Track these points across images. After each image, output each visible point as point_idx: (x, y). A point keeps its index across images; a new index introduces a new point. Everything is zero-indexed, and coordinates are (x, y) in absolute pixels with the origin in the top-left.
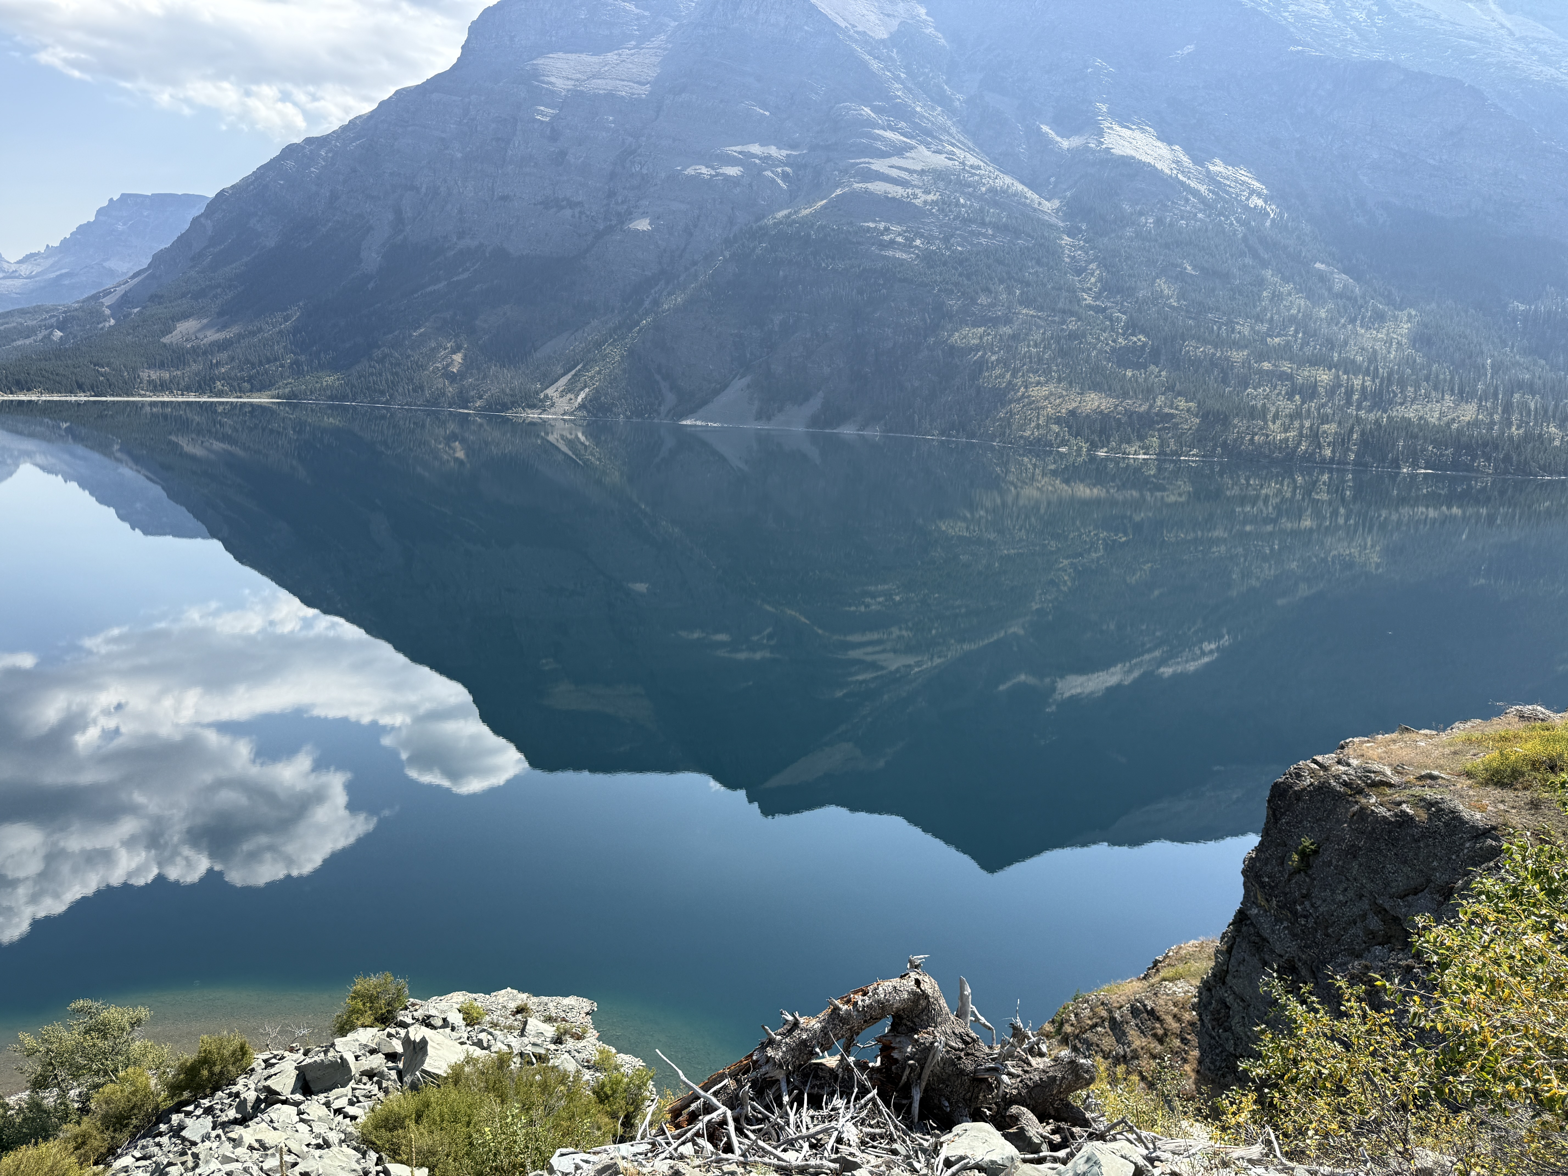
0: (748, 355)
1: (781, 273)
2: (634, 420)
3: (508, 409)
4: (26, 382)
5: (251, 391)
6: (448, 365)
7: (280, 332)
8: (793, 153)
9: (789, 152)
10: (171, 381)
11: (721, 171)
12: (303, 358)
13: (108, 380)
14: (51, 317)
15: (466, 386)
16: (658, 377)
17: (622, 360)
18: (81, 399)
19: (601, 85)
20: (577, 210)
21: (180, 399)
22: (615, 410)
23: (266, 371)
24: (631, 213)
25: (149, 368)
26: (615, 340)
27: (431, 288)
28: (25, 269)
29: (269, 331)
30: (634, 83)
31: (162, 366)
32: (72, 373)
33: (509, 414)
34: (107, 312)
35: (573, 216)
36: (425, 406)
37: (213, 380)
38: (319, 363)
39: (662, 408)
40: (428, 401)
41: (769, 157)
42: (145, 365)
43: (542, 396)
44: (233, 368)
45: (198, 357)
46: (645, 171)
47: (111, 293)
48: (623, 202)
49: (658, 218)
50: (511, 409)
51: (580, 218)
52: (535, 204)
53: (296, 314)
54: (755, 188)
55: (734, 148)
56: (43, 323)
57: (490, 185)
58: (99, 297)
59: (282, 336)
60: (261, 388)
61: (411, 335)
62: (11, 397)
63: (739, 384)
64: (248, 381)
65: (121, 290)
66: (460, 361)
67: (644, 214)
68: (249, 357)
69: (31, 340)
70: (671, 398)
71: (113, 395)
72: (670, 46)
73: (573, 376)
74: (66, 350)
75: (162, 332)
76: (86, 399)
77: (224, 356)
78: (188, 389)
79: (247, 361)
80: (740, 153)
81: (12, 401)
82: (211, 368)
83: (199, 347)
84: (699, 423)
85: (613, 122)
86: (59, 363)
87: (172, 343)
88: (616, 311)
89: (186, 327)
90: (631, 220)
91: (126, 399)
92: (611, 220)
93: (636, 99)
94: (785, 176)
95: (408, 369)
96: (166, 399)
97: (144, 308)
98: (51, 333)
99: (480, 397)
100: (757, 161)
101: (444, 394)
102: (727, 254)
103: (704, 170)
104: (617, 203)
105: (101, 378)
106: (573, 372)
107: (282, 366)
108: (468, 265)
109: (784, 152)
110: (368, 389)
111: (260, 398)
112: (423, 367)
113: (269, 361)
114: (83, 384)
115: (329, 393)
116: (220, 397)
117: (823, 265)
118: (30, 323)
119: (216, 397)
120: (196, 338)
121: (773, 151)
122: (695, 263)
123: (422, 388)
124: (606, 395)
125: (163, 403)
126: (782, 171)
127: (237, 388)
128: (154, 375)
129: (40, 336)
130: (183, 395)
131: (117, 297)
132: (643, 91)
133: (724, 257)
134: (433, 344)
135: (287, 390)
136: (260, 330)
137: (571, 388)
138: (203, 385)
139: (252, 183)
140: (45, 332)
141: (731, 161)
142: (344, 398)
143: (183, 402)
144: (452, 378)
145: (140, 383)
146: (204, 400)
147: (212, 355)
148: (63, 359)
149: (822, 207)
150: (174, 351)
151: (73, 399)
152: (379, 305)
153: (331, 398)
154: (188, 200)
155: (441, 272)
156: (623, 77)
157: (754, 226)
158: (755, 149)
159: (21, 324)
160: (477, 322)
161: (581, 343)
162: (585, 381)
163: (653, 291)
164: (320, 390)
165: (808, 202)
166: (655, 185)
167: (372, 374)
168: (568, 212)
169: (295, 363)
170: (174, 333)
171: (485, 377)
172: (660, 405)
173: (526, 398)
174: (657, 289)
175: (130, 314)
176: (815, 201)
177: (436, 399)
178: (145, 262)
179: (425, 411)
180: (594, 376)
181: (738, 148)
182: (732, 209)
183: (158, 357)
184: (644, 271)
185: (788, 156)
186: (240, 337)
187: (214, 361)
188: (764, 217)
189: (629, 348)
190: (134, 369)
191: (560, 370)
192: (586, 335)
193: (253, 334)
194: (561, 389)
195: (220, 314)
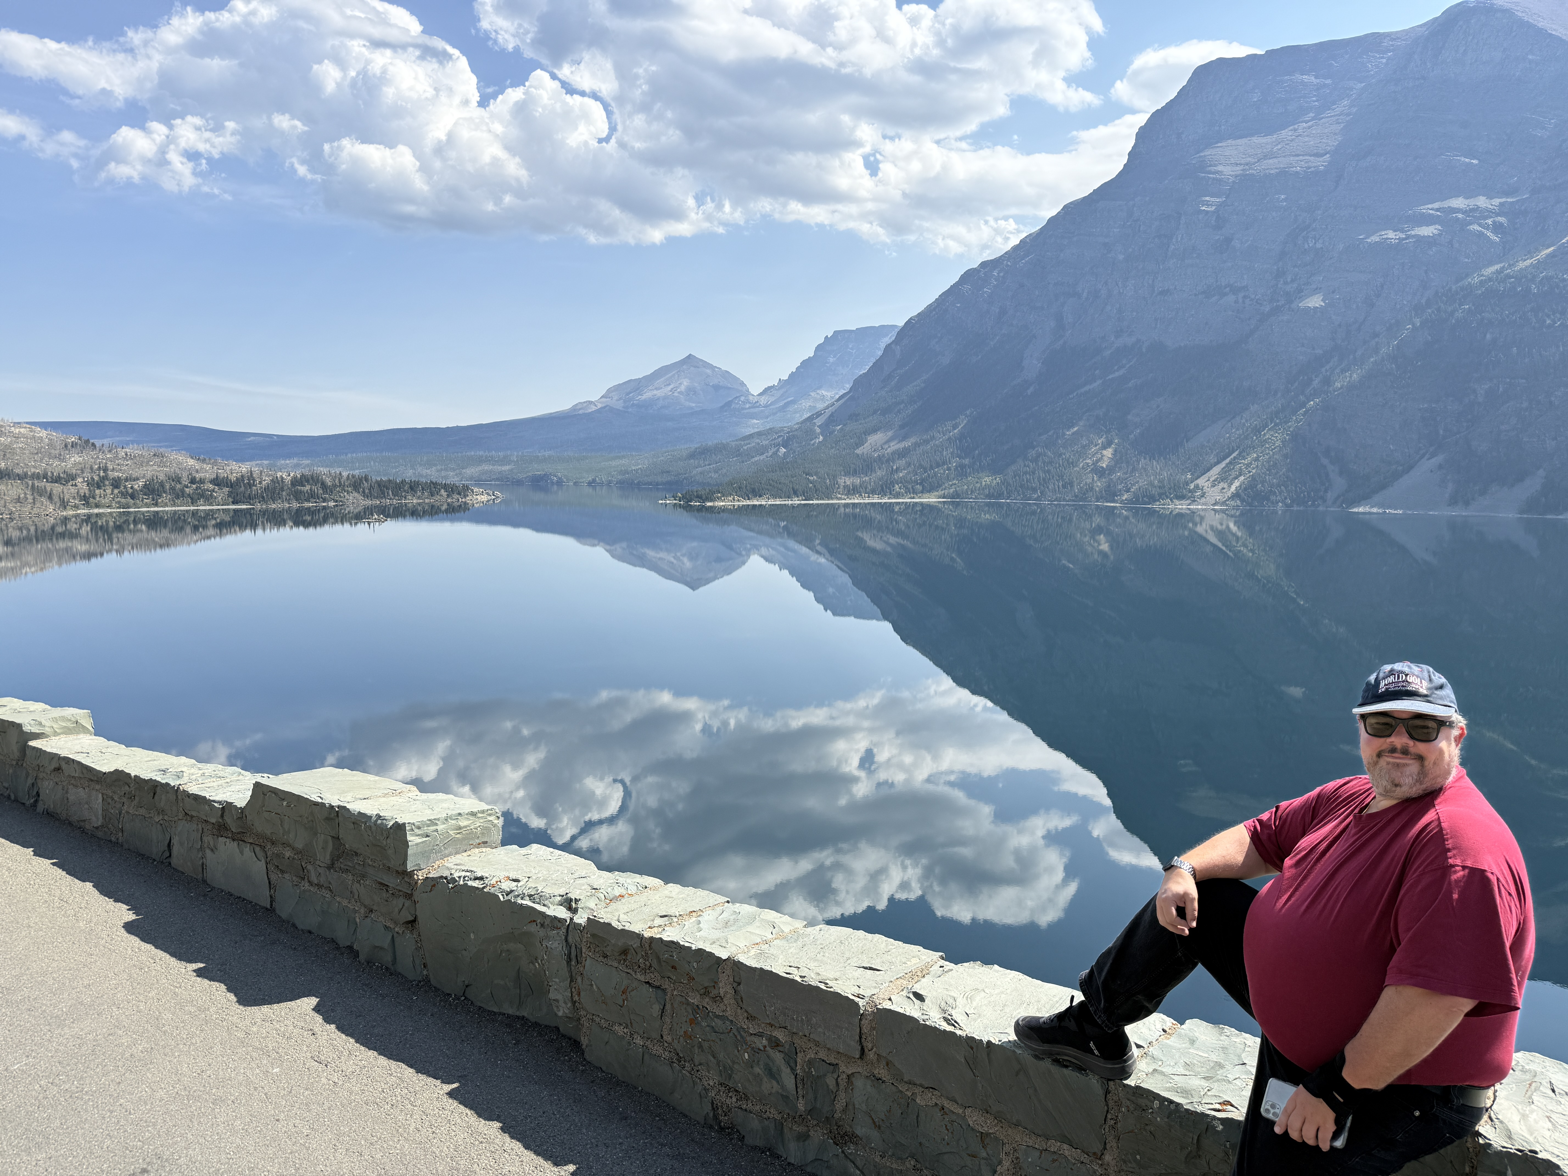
0: (1441, 432)
1: (1488, 336)
2: (1295, 508)
3: (1155, 501)
4: (759, 491)
5: (922, 492)
6: (1098, 461)
7: (949, 439)
8: (1509, 200)
9: (1503, 200)
10: (861, 486)
11: (1413, 233)
12: (966, 461)
13: (815, 486)
14: (779, 437)
15: (1114, 480)
16: (1325, 461)
17: (1284, 446)
18: (795, 502)
19: (1272, 165)
20: (1241, 295)
21: (867, 501)
22: (1273, 498)
23: (935, 474)
24: (1301, 291)
25: (845, 475)
26: (1275, 425)
27: (1087, 388)
28: (763, 400)
29: (940, 438)
30: (1311, 156)
31: (855, 473)
32: (791, 481)
33: (1156, 506)
34: (818, 430)
35: (1236, 302)
36: (1073, 501)
37: (892, 484)
38: (980, 464)
39: (1329, 494)
40: (1076, 496)
41: (1477, 209)
42: (843, 473)
43: (1192, 486)
44: (909, 473)
45: (882, 464)
46: (1319, 246)
47: (822, 414)
48: (1293, 281)
49: (1333, 292)
50: (1158, 500)
51: (1243, 302)
52: (1196, 295)
53: (963, 421)
54: (1456, 245)
55: (1430, 206)
56: (773, 442)
57: (1150, 282)
58: (813, 419)
59: (950, 442)
60: (928, 488)
61: (1064, 434)
62: (748, 502)
63: (1428, 464)
64: (921, 484)
65: (828, 412)
66: (1110, 456)
67: (1316, 291)
68: (922, 463)
69: (764, 457)
70: (1339, 483)
71: (817, 499)
72: (1354, 110)
73: (1227, 464)
74: (788, 463)
75: (857, 445)
76: (799, 502)
77: (902, 462)
78: (873, 492)
79: (921, 466)
80: (1437, 210)
81: (749, 505)
82: (891, 474)
83: (884, 455)
84: (1375, 510)
85: (1285, 200)
86: (782, 473)
87: (863, 453)
88: (1279, 394)
89: (876, 439)
90: (1301, 299)
91: (827, 502)
92: (1278, 301)
93: (1312, 172)
94: (1497, 228)
95: (1060, 466)
96: (856, 501)
97: (844, 425)
98: (778, 450)
99: (1128, 491)
100: (1460, 216)
101: (1092, 488)
102: (1418, 322)
103: (1391, 234)
104: (1286, 283)
105: (811, 485)
106: (1228, 460)
107: (949, 469)
108: (1124, 362)
109: (1497, 201)
110: (1021, 486)
111: (929, 498)
112: (1073, 464)
113: (938, 466)
114: (797, 490)
115: (987, 492)
116: (898, 498)
117: (1548, 322)
118: (764, 443)
119: (894, 498)
120: (882, 448)
121: (1482, 202)
122: (1376, 335)
123: (1071, 484)
124: (1263, 482)
125: (854, 504)
126: (1494, 222)
127: (911, 490)
128: (849, 481)
129: (770, 453)
130: (869, 497)
131: (825, 418)
132: (1321, 163)
133: (1413, 325)
134: (1084, 442)
135: (951, 491)
136: (933, 438)
137: (1224, 477)
138: (884, 488)
139: (934, 309)
140: (774, 450)
141: (1428, 220)
142: (1000, 495)
143: (868, 503)
144: (1101, 473)
145: (838, 488)
146: (883, 501)
147: (893, 463)
148: (784, 470)
149: (1548, 256)
150: (864, 461)
151: (790, 502)
152: (1036, 408)
153: (989, 496)
154: (883, 330)
155: (1097, 372)
156: (1298, 152)
157: (1454, 287)
158: (1458, 203)
159: (759, 444)
160: (1129, 417)
161: (1237, 429)
162: (1241, 469)
163: (1323, 370)
164: (979, 490)
165: (1529, 252)
166: (1331, 258)
167: (1026, 473)
168: (1231, 298)
169: (960, 466)
170: (865, 445)
171: (1134, 470)
172: (1326, 491)
173: (1175, 490)
174: (1328, 367)
175: (834, 431)
176: (1538, 250)
177: (1084, 494)
178: (848, 386)
179: (1073, 505)
180: (1251, 464)
181: (1436, 205)
182: (1426, 272)
183: (852, 466)
184: (1314, 349)
185: (1502, 204)
186: (916, 445)
187: (895, 467)
188: (1467, 276)
189: (1292, 432)
190: (835, 477)
191: (1212, 459)
192: (1243, 421)
193: (927, 442)
194: (1213, 479)
195: (902, 427)
